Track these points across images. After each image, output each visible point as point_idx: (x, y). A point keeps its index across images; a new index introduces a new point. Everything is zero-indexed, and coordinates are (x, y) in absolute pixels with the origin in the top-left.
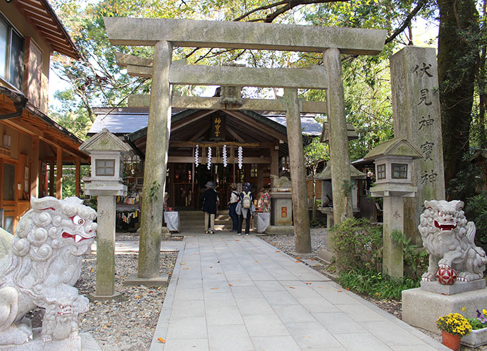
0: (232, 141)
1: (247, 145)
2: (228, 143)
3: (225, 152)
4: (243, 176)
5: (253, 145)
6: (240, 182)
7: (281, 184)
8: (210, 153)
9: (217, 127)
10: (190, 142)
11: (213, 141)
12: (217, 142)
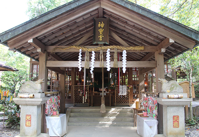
0: (116, 45)
1: (132, 48)
2: (111, 47)
3: (108, 55)
4: (127, 80)
5: (138, 49)
6: (125, 84)
7: (171, 89)
8: (93, 57)
9: (101, 31)
10: (74, 47)
11: (97, 45)
12: (101, 45)
